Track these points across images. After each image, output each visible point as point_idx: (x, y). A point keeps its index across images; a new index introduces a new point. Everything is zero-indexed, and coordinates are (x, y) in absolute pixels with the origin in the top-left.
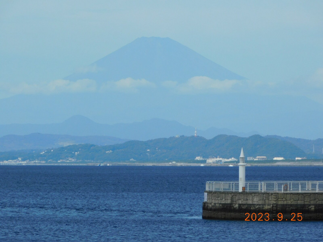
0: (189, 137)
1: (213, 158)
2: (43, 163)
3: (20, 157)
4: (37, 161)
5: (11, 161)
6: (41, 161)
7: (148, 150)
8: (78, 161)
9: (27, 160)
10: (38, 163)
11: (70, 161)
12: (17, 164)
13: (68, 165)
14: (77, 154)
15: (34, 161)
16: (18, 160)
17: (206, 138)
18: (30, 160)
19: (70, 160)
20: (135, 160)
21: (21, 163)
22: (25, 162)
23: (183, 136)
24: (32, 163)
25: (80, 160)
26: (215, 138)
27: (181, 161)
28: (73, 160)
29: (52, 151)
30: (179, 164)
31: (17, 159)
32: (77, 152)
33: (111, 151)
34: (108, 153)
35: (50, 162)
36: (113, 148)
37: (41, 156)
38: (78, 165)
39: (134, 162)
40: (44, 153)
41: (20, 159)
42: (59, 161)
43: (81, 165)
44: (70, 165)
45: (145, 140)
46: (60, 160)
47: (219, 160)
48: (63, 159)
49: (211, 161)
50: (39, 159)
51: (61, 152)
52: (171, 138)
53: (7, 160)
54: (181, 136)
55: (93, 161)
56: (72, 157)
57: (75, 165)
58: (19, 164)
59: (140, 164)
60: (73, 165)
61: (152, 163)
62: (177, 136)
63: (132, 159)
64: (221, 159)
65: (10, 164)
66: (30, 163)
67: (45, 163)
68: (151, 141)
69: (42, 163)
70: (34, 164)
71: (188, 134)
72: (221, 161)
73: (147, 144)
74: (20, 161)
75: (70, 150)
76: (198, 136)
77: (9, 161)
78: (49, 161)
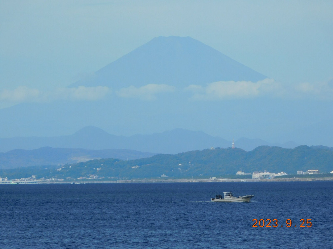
0: (226, 149)
1: (260, 172)
2: (61, 181)
3: (34, 175)
4: (53, 179)
5: (24, 179)
6: (57, 179)
7: (180, 165)
8: (100, 178)
9: (42, 178)
10: (55, 181)
11: (92, 179)
12: (31, 182)
13: (90, 182)
14: (99, 170)
15: (51, 179)
16: (32, 178)
17: (245, 151)
18: (46, 178)
19: (91, 177)
20: (167, 176)
21: (35, 181)
22: (40, 180)
23: (219, 148)
24: (49, 181)
25: (102, 177)
26: (256, 150)
27: (223, 177)
28: (95, 177)
29: (70, 167)
30: (221, 180)
31: (30, 177)
32: (99, 168)
33: (137, 166)
34: (134, 168)
35: (69, 180)
36: (140, 162)
37: (58, 172)
38: (102, 182)
39: (167, 178)
40: (61, 169)
41: (34, 177)
42: (79, 179)
43: (105, 182)
44: (93, 182)
45: (175, 153)
46: (80, 177)
47: (267, 175)
48: (83, 176)
49: (257, 176)
50: (56, 176)
51: (79, 168)
52: (204, 150)
53: (19, 179)
54: (216, 148)
55: (117, 178)
56: (93, 174)
57: (98, 182)
58: (33, 182)
59: (178, 180)
60: (95, 182)
61: (188, 179)
62: (212, 149)
63: (163, 175)
64: (268, 173)
65: (23, 183)
66: (46, 182)
67: (63, 181)
68: (183, 154)
69: (59, 181)
70: (51, 183)
71: (224, 146)
72: (269, 176)
73: (178, 158)
74: (34, 179)
75: (91, 166)
76: (236, 148)
77: (22, 179)
78: (67, 178)
